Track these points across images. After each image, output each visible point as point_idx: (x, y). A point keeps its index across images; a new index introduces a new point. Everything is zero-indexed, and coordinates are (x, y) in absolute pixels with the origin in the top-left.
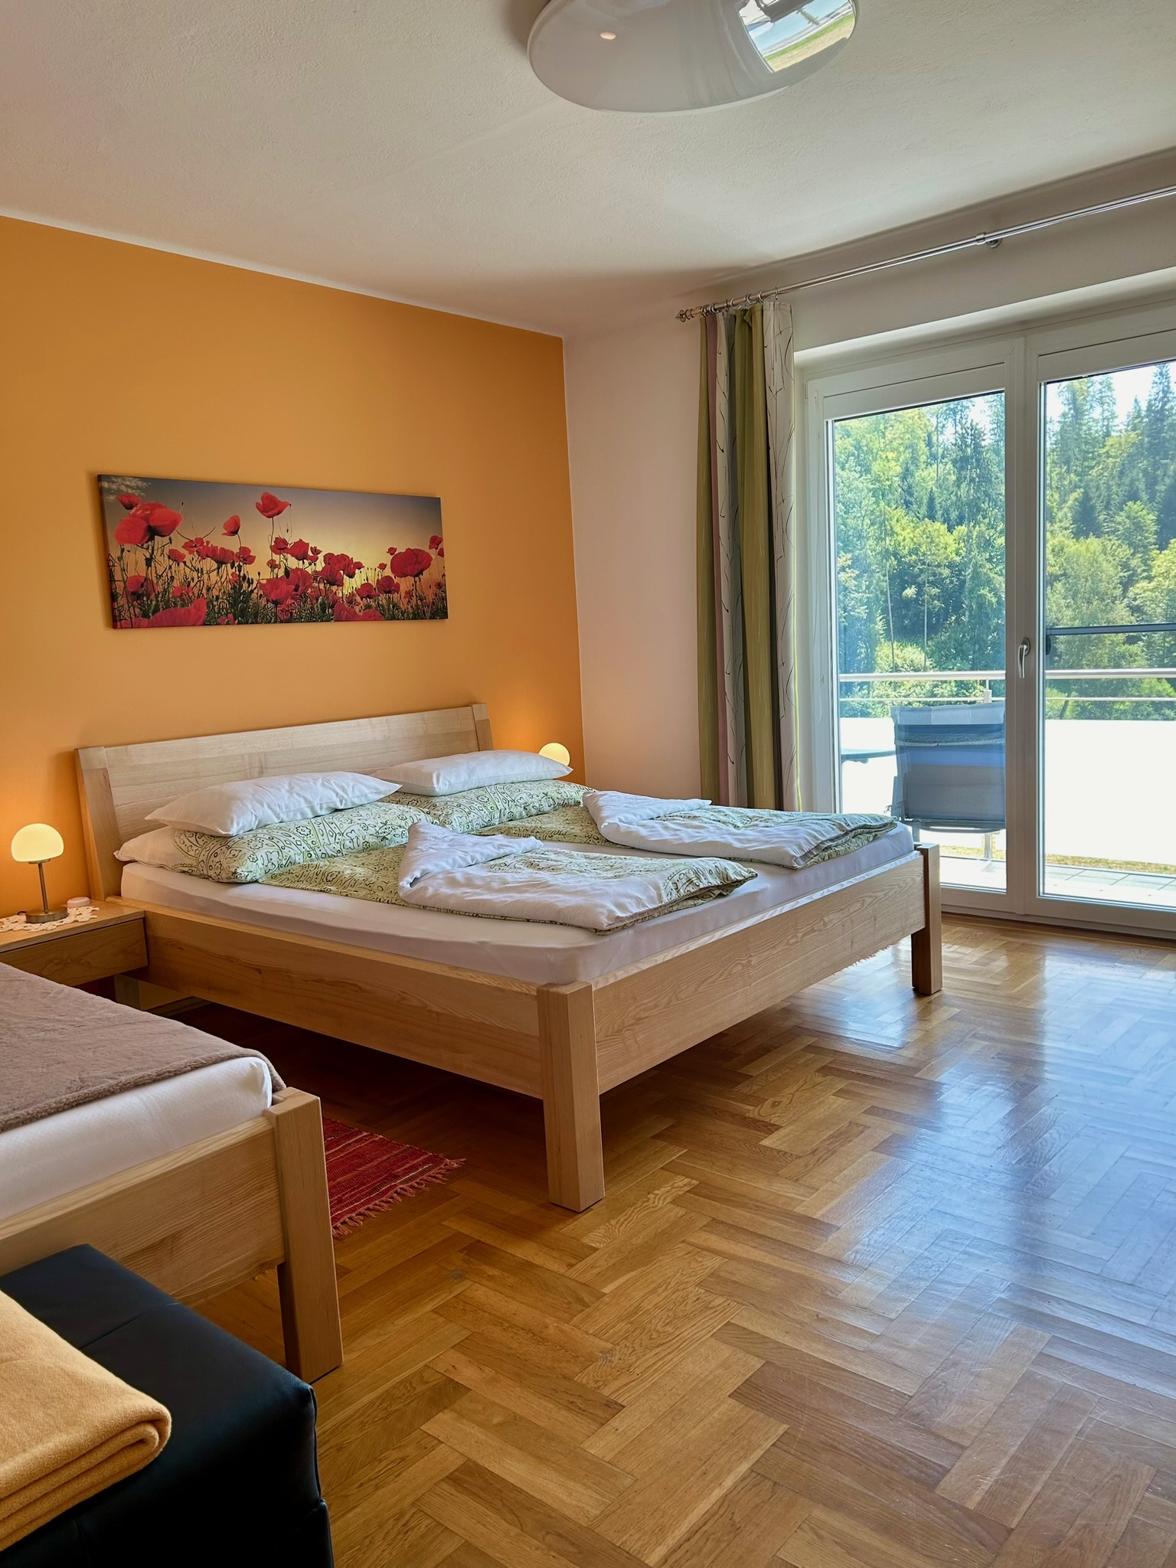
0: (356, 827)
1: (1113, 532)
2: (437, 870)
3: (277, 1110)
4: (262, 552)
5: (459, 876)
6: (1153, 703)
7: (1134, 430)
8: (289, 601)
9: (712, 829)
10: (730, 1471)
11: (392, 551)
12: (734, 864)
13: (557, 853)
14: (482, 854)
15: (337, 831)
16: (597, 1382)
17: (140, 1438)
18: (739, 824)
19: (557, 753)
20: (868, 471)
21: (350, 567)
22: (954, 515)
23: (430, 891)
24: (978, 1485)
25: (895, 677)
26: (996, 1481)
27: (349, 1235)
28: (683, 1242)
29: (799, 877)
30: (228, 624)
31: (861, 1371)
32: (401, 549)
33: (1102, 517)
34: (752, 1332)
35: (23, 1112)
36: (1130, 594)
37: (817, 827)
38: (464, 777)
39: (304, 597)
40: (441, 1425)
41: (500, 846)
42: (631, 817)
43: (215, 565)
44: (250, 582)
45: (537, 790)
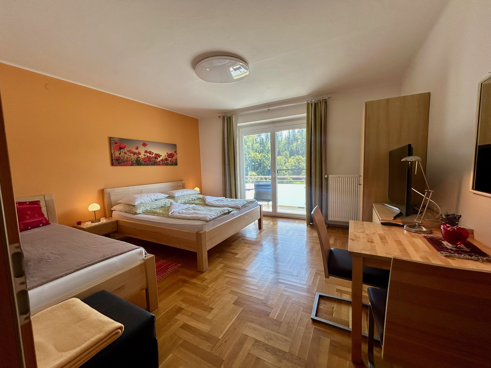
0: (160, 203)
1: (283, 155)
2: (176, 211)
3: (146, 258)
4: (143, 153)
5: (180, 212)
6: (289, 181)
7: (285, 140)
8: (147, 162)
9: (226, 202)
10: (233, 318)
11: (167, 153)
12: (230, 208)
13: (198, 207)
14: (184, 208)
15: (156, 204)
16: (208, 304)
17: (117, 332)
18: (230, 202)
19: (197, 189)
20: (246, 144)
21: (159, 156)
22: (260, 152)
23: (175, 215)
24: (275, 314)
25: (251, 177)
26: (278, 313)
27: (159, 281)
28: (223, 276)
29: (241, 210)
30: (135, 165)
31: (255, 296)
32: (169, 153)
33: (281, 153)
34: (236, 291)
35: (90, 263)
36: (286, 165)
37: (244, 202)
38: (180, 193)
39: (150, 161)
40: (179, 317)
41: (188, 206)
42: (211, 200)
43: (133, 155)
44: (140, 158)
45: (193, 196)
